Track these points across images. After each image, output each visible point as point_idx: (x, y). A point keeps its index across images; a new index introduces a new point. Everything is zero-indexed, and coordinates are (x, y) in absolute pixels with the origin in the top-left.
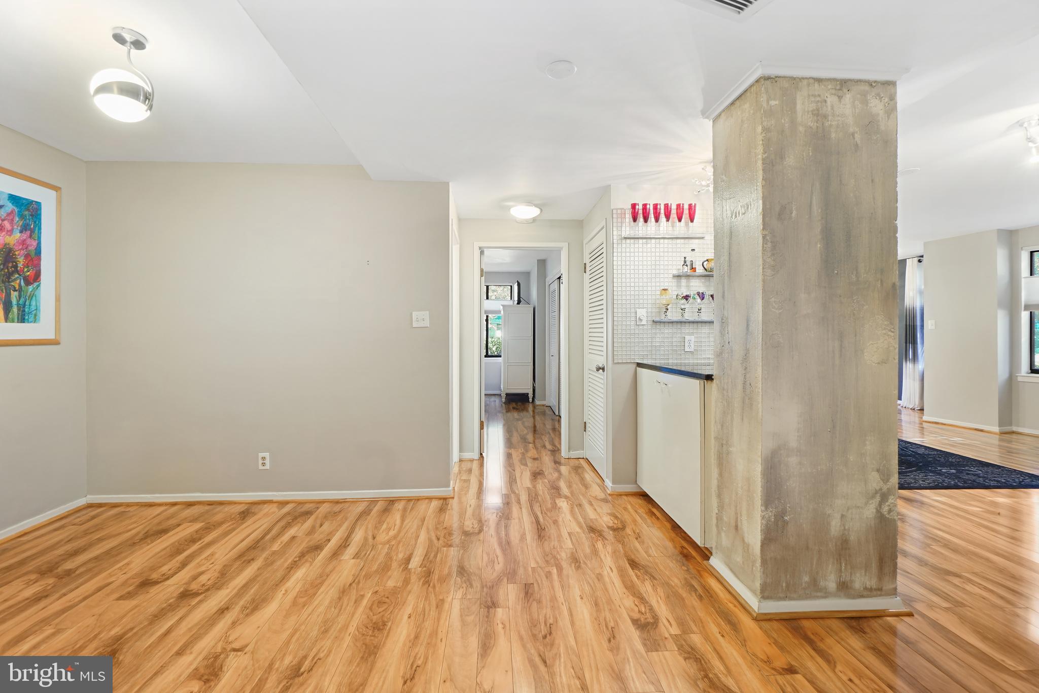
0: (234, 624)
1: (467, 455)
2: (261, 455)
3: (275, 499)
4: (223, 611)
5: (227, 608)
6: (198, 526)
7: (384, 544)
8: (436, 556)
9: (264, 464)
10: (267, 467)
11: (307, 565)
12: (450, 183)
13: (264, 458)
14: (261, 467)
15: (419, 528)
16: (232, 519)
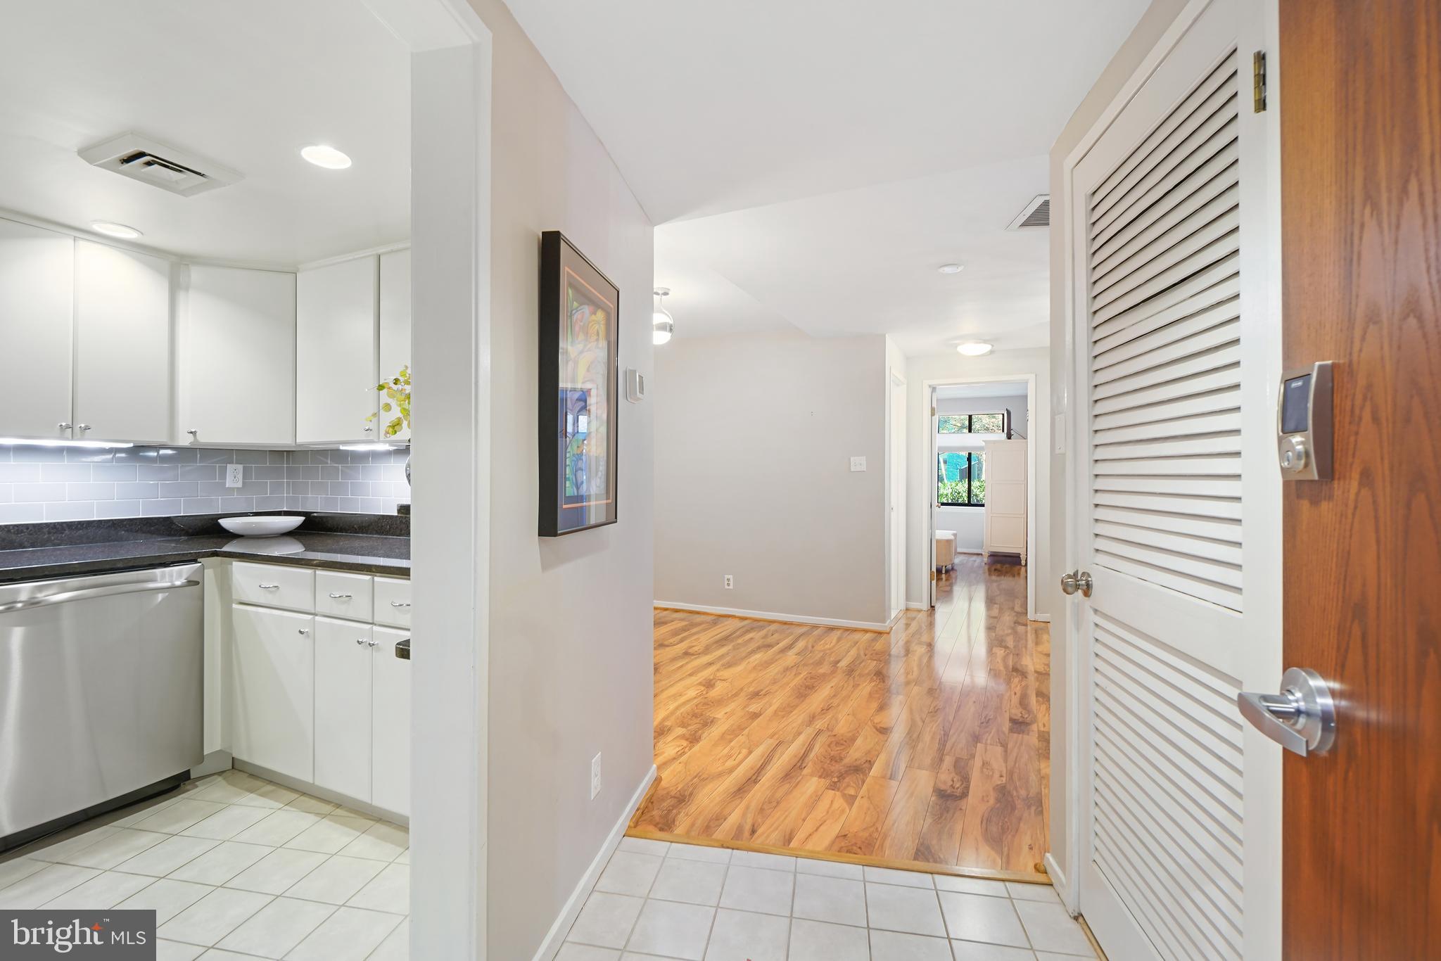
0: (718, 670)
1: (914, 605)
2: (727, 577)
3: (737, 614)
4: (710, 664)
5: (713, 663)
6: (684, 623)
7: (820, 651)
8: (860, 663)
9: (728, 585)
10: (731, 587)
11: (762, 653)
12: (887, 336)
13: (728, 580)
14: (727, 587)
15: (851, 647)
16: (707, 623)
